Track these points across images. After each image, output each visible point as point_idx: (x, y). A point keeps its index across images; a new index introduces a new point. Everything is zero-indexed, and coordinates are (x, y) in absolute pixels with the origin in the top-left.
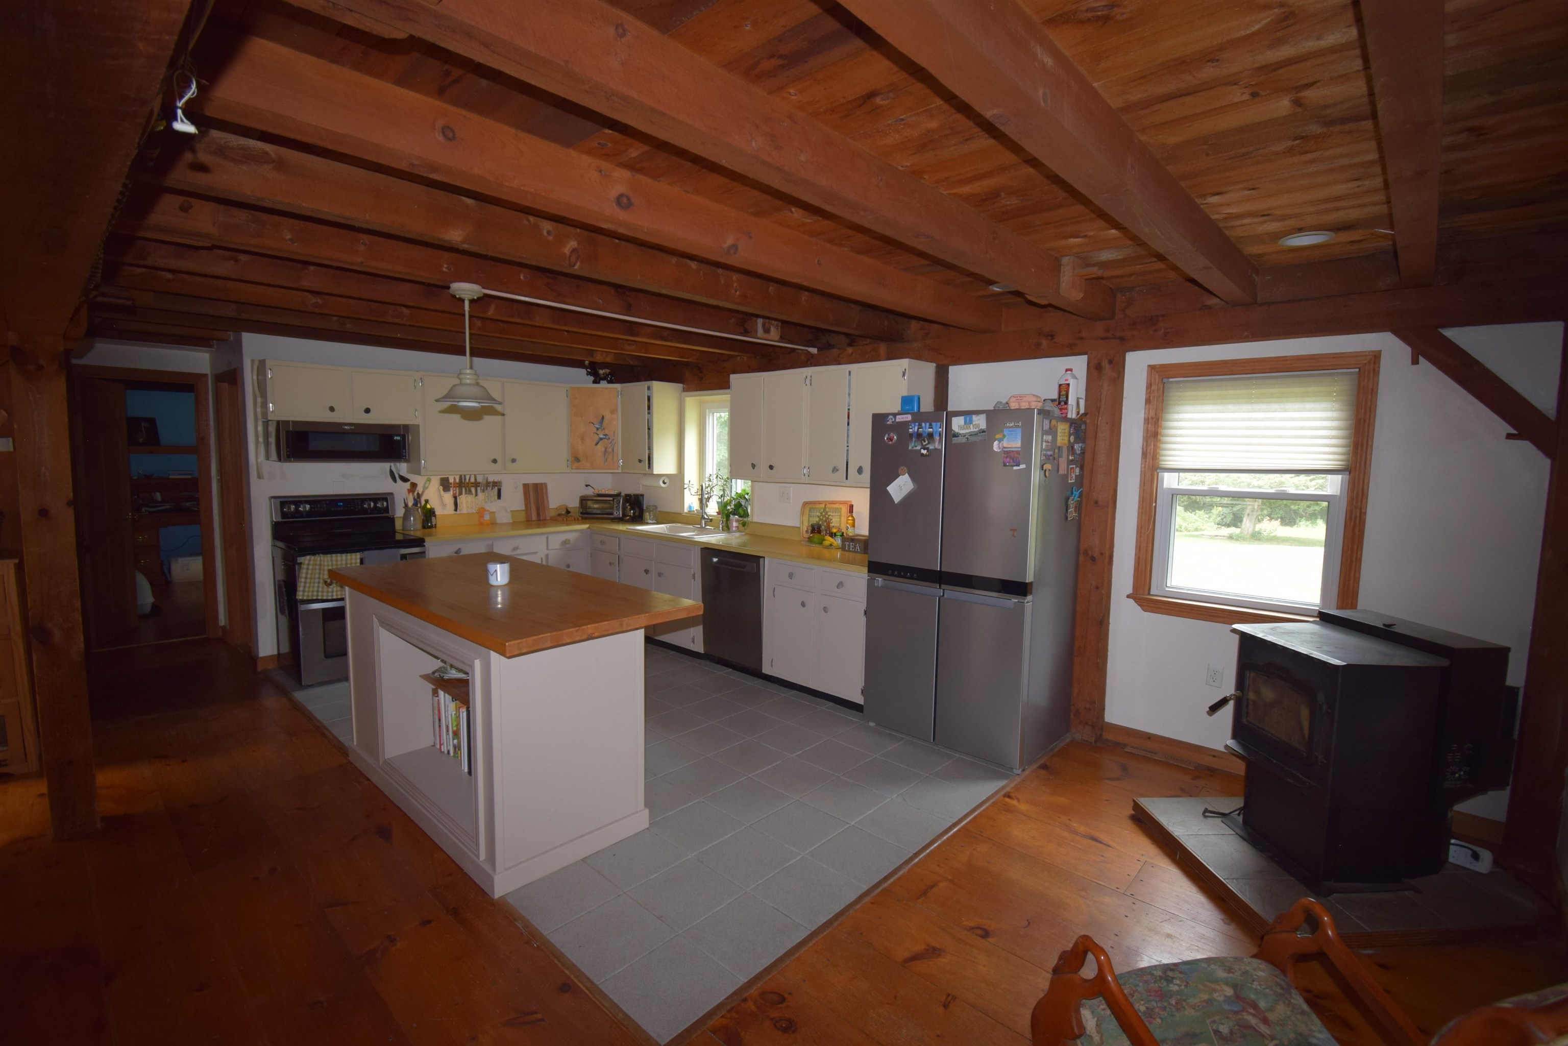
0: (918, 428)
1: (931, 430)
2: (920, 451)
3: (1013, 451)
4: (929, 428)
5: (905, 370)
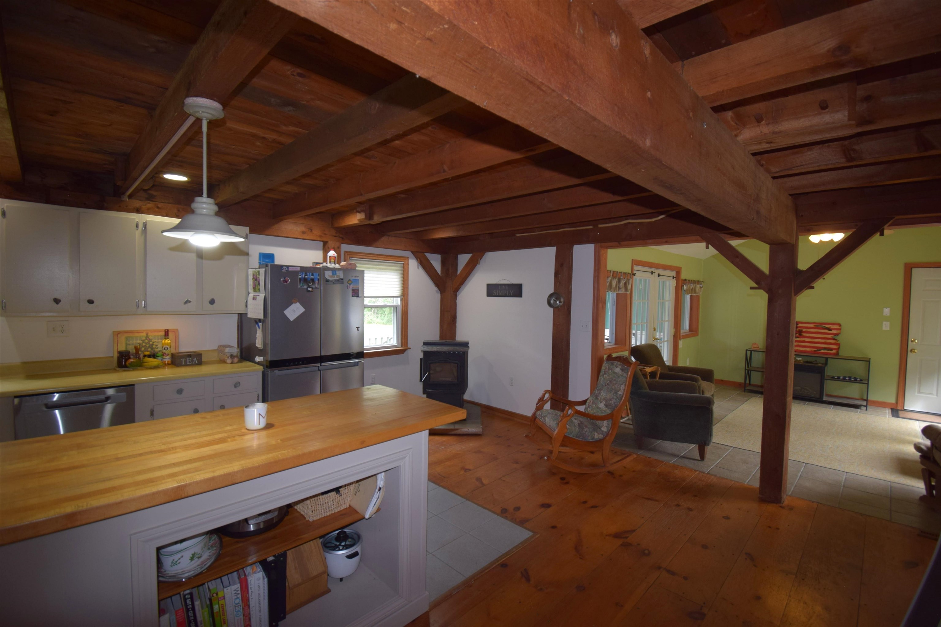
0: (305, 276)
1: (313, 277)
2: (307, 289)
3: (356, 290)
4: (312, 276)
5: (247, 234)
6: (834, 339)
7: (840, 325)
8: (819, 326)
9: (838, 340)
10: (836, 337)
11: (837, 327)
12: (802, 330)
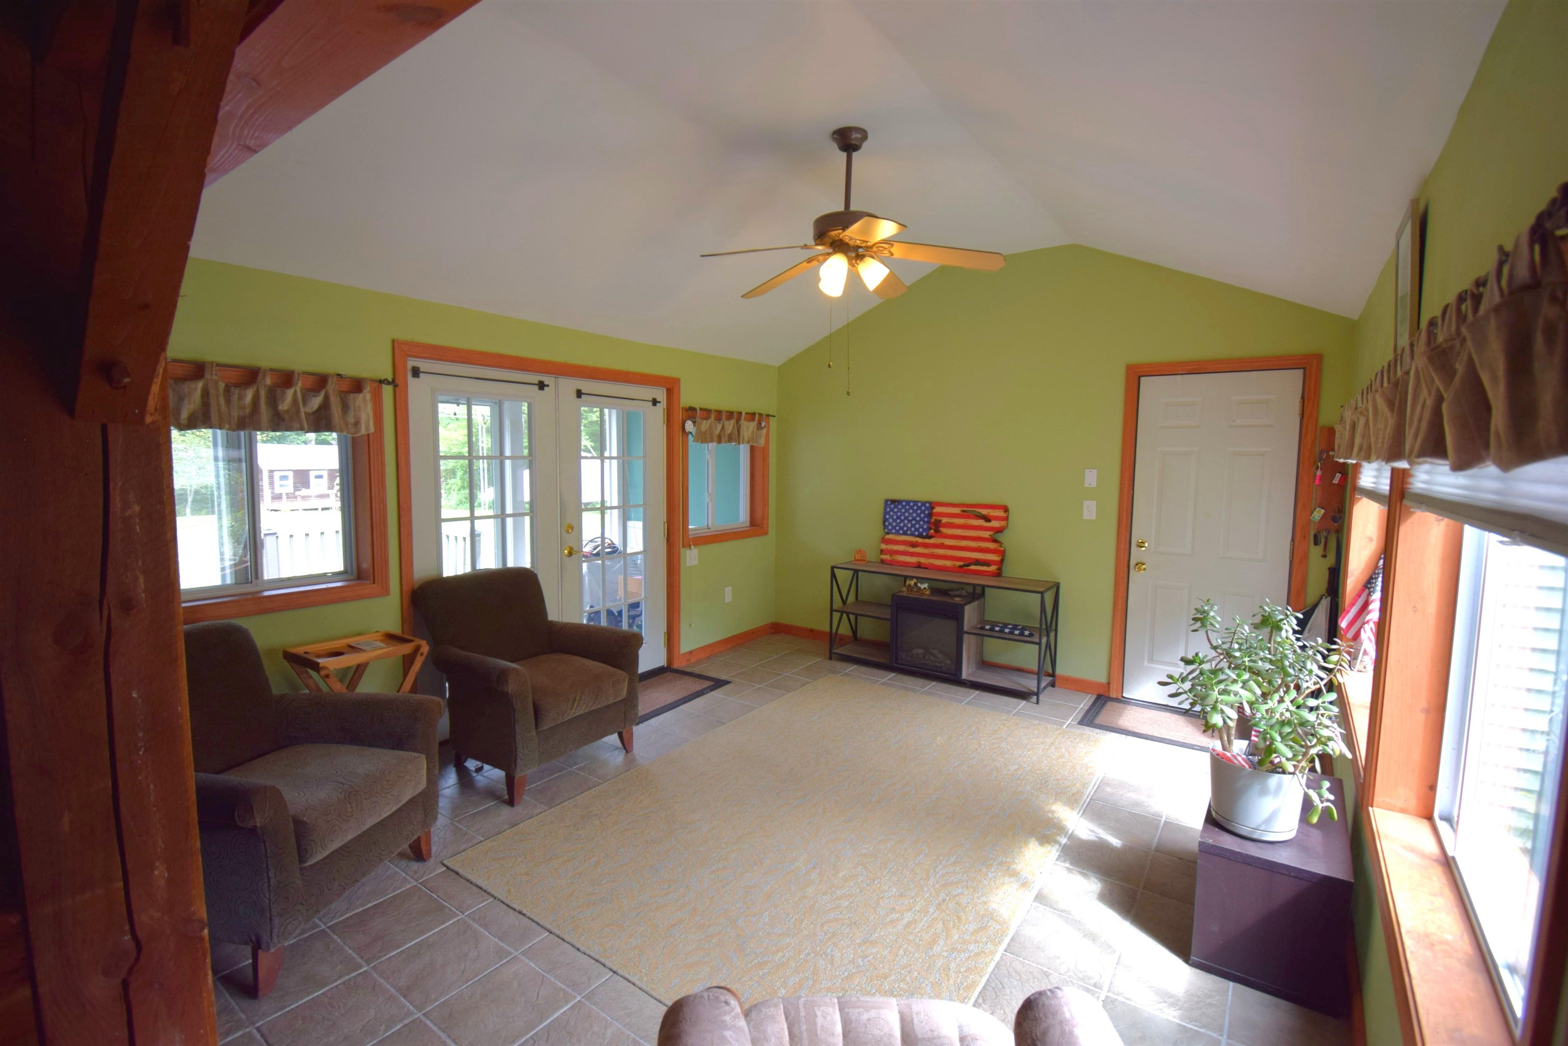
6: (995, 541)
7: (1006, 509)
8: (969, 510)
9: (1002, 542)
10: (999, 537)
11: (1001, 513)
12: (940, 521)
